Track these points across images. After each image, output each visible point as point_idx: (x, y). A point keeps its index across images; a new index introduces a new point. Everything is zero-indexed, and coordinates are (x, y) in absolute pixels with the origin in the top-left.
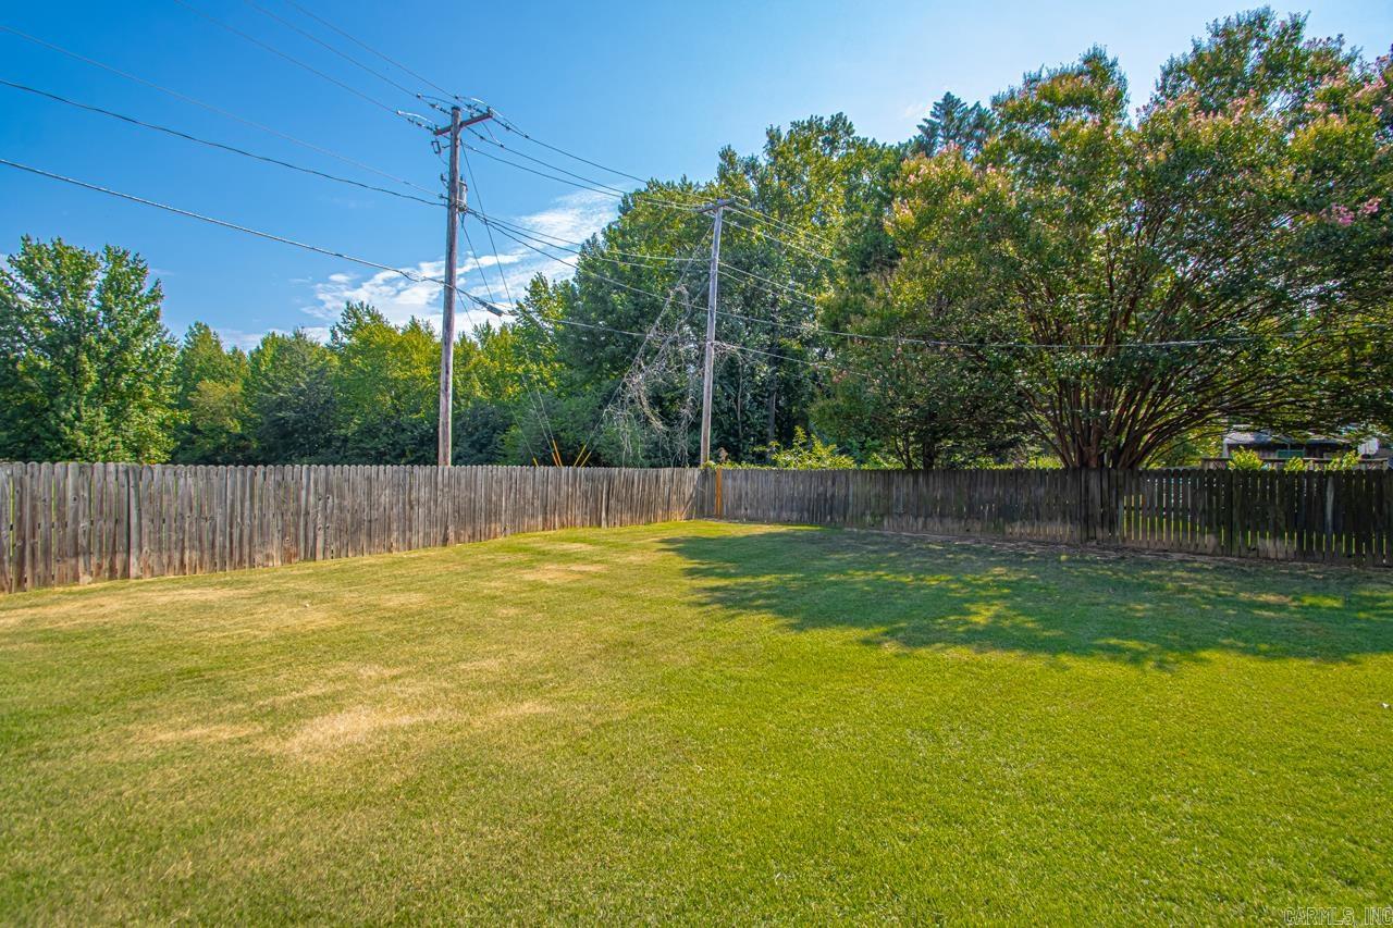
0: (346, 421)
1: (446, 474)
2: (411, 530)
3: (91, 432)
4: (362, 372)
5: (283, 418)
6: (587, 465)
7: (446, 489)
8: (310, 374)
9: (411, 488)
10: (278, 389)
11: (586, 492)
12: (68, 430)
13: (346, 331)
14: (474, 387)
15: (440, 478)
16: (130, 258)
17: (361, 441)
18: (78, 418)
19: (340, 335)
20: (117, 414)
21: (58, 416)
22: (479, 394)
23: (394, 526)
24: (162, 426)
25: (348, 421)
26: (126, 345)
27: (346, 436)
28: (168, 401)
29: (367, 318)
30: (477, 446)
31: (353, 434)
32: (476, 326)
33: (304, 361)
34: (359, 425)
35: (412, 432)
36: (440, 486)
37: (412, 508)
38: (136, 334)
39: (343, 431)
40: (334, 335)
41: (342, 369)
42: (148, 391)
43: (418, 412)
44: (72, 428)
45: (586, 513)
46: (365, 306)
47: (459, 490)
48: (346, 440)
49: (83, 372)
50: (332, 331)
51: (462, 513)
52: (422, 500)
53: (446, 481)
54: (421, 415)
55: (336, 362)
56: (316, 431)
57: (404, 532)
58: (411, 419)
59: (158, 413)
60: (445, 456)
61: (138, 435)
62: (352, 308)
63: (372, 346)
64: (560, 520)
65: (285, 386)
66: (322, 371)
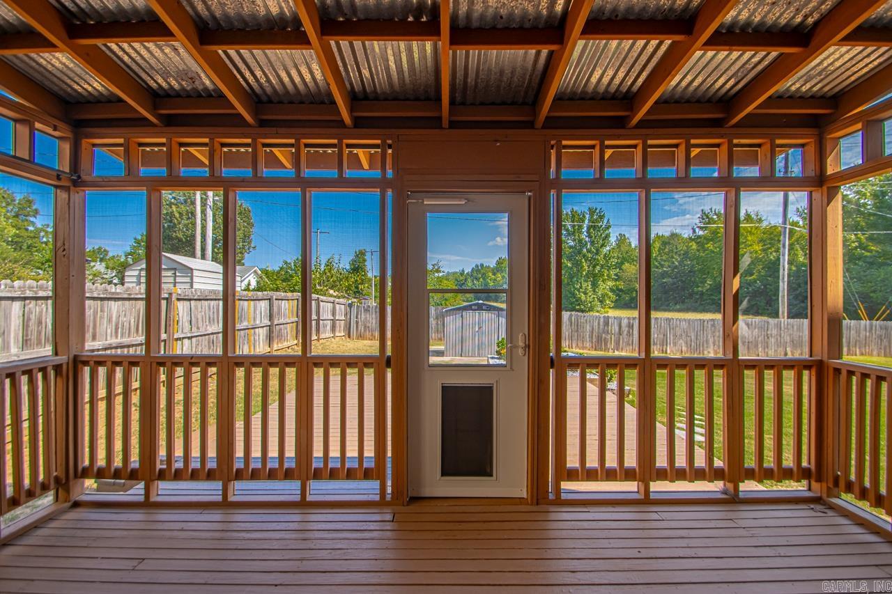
0: (702, 282)
1: (786, 323)
2: (768, 347)
3: (585, 293)
4: (713, 252)
5: (666, 282)
6: (884, 320)
7: (786, 330)
8: (680, 255)
9: (767, 330)
10: (662, 266)
11: (881, 336)
12: (577, 293)
13: (701, 228)
14: (797, 255)
15: (782, 325)
16: (597, 211)
17: (712, 295)
18: (581, 287)
19: (697, 230)
20: (595, 285)
21: (574, 287)
22: (801, 260)
23: (760, 346)
24: (612, 290)
25: (704, 282)
26: (598, 252)
27: (702, 291)
28: (613, 277)
29: (715, 217)
30: (800, 298)
31: (707, 290)
32: (798, 209)
33: (677, 248)
34: (710, 285)
35: (748, 288)
36: (783, 329)
37: (768, 338)
38: (602, 246)
39: (700, 289)
40: (694, 231)
41: (698, 250)
42: (606, 273)
43: (752, 274)
44: (579, 292)
45: (881, 348)
46: (713, 210)
47: (793, 331)
48: (702, 294)
49: (583, 266)
50: (693, 229)
51: (795, 342)
52: (773, 335)
53: (786, 326)
54: (754, 277)
55: (694, 246)
56: (683, 289)
57: (765, 349)
58: (747, 280)
59: (610, 283)
60: (783, 313)
61: (602, 295)
62: (705, 213)
63: (719, 235)
64: (860, 351)
65: (666, 264)
66: (686, 253)
